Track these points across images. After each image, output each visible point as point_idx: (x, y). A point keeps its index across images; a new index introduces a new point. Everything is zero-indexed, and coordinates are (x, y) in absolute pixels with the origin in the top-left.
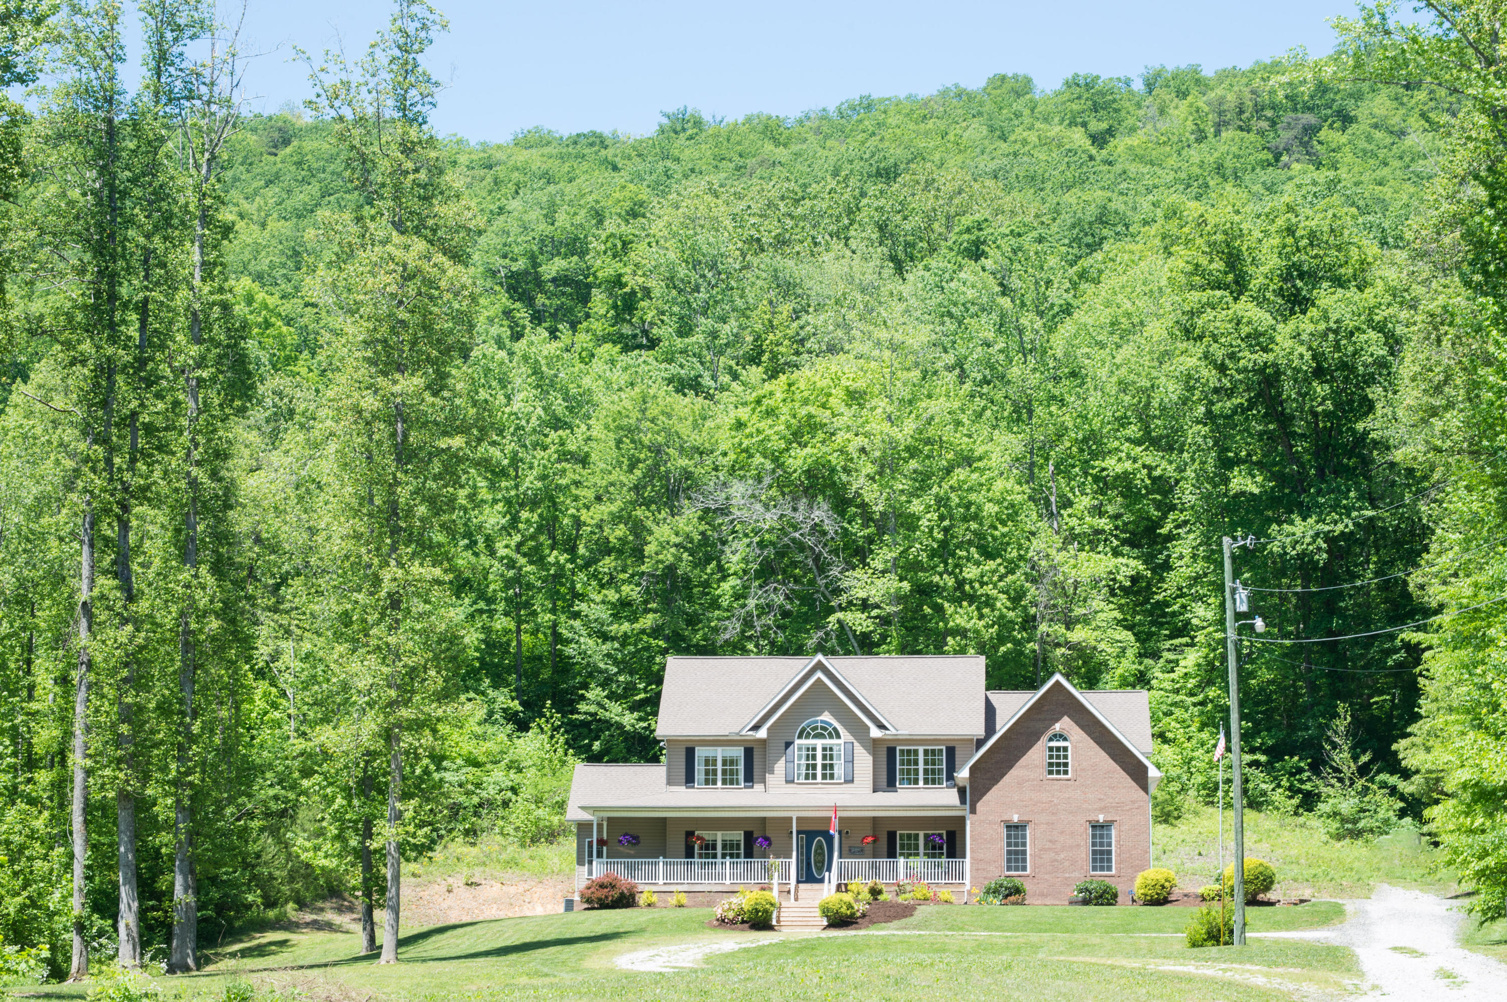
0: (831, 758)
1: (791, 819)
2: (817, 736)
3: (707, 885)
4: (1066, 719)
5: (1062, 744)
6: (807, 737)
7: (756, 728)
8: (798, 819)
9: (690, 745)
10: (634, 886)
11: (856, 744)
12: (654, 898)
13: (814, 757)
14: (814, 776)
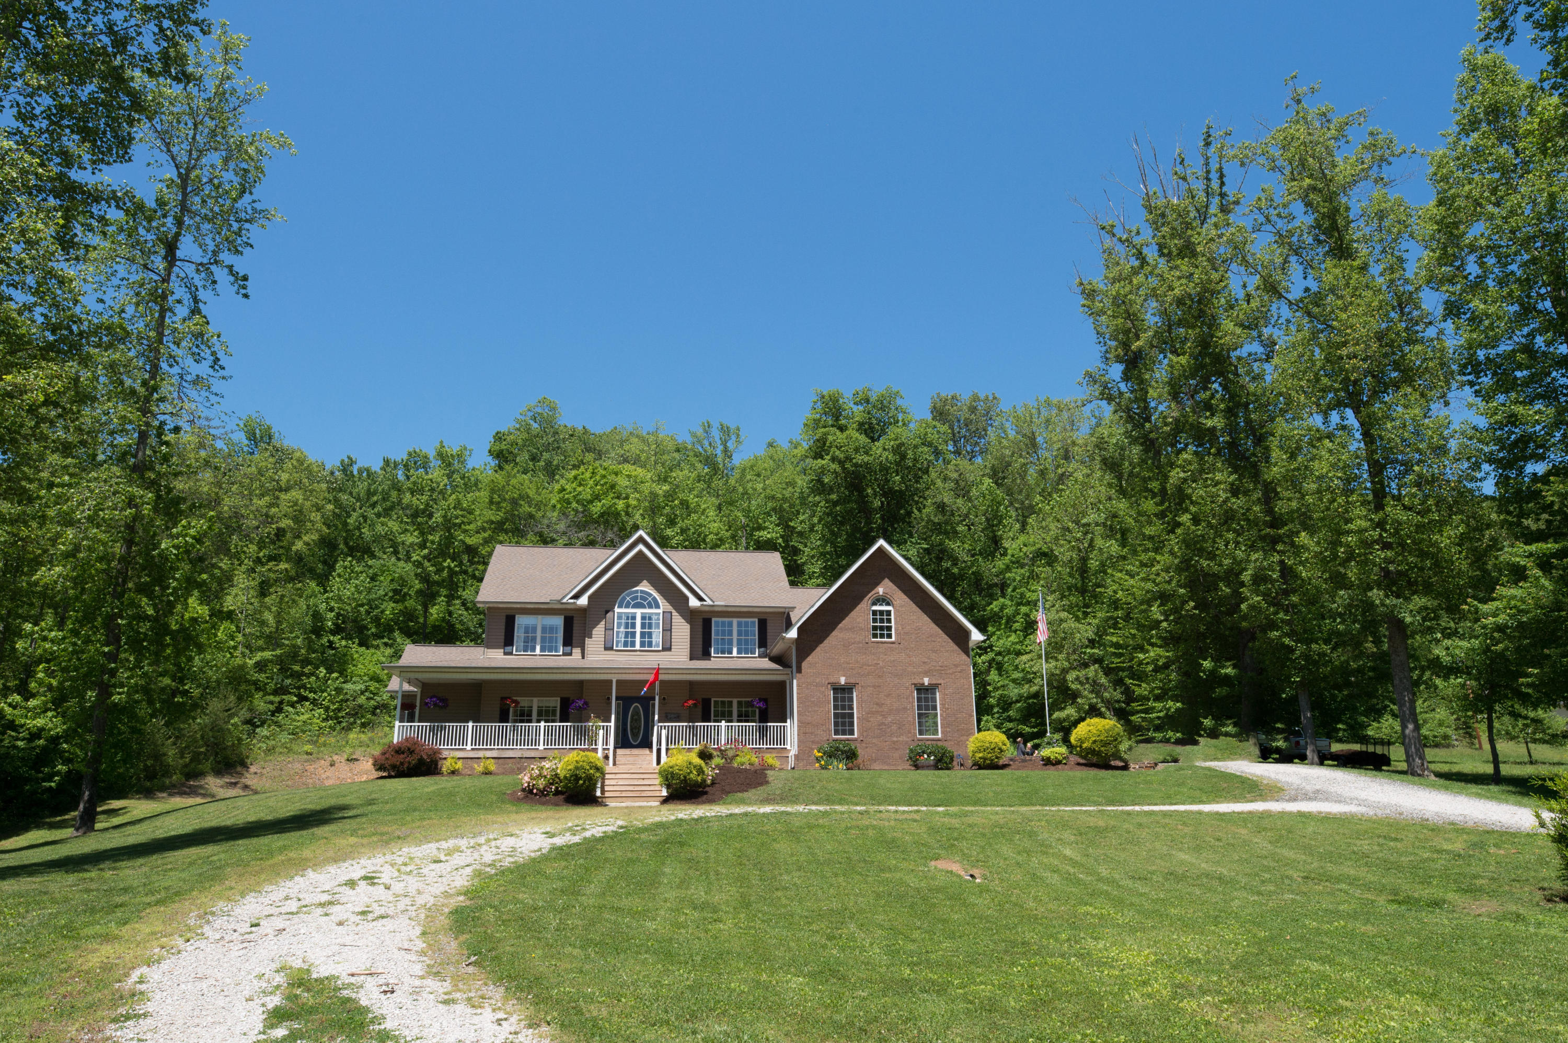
0: (650, 627)
1: (611, 681)
2: (635, 606)
3: (516, 750)
4: (887, 582)
5: (885, 608)
6: (627, 606)
7: (576, 597)
8: (618, 681)
9: (510, 613)
10: (439, 751)
11: (675, 613)
12: (459, 765)
13: (633, 626)
14: (633, 644)
